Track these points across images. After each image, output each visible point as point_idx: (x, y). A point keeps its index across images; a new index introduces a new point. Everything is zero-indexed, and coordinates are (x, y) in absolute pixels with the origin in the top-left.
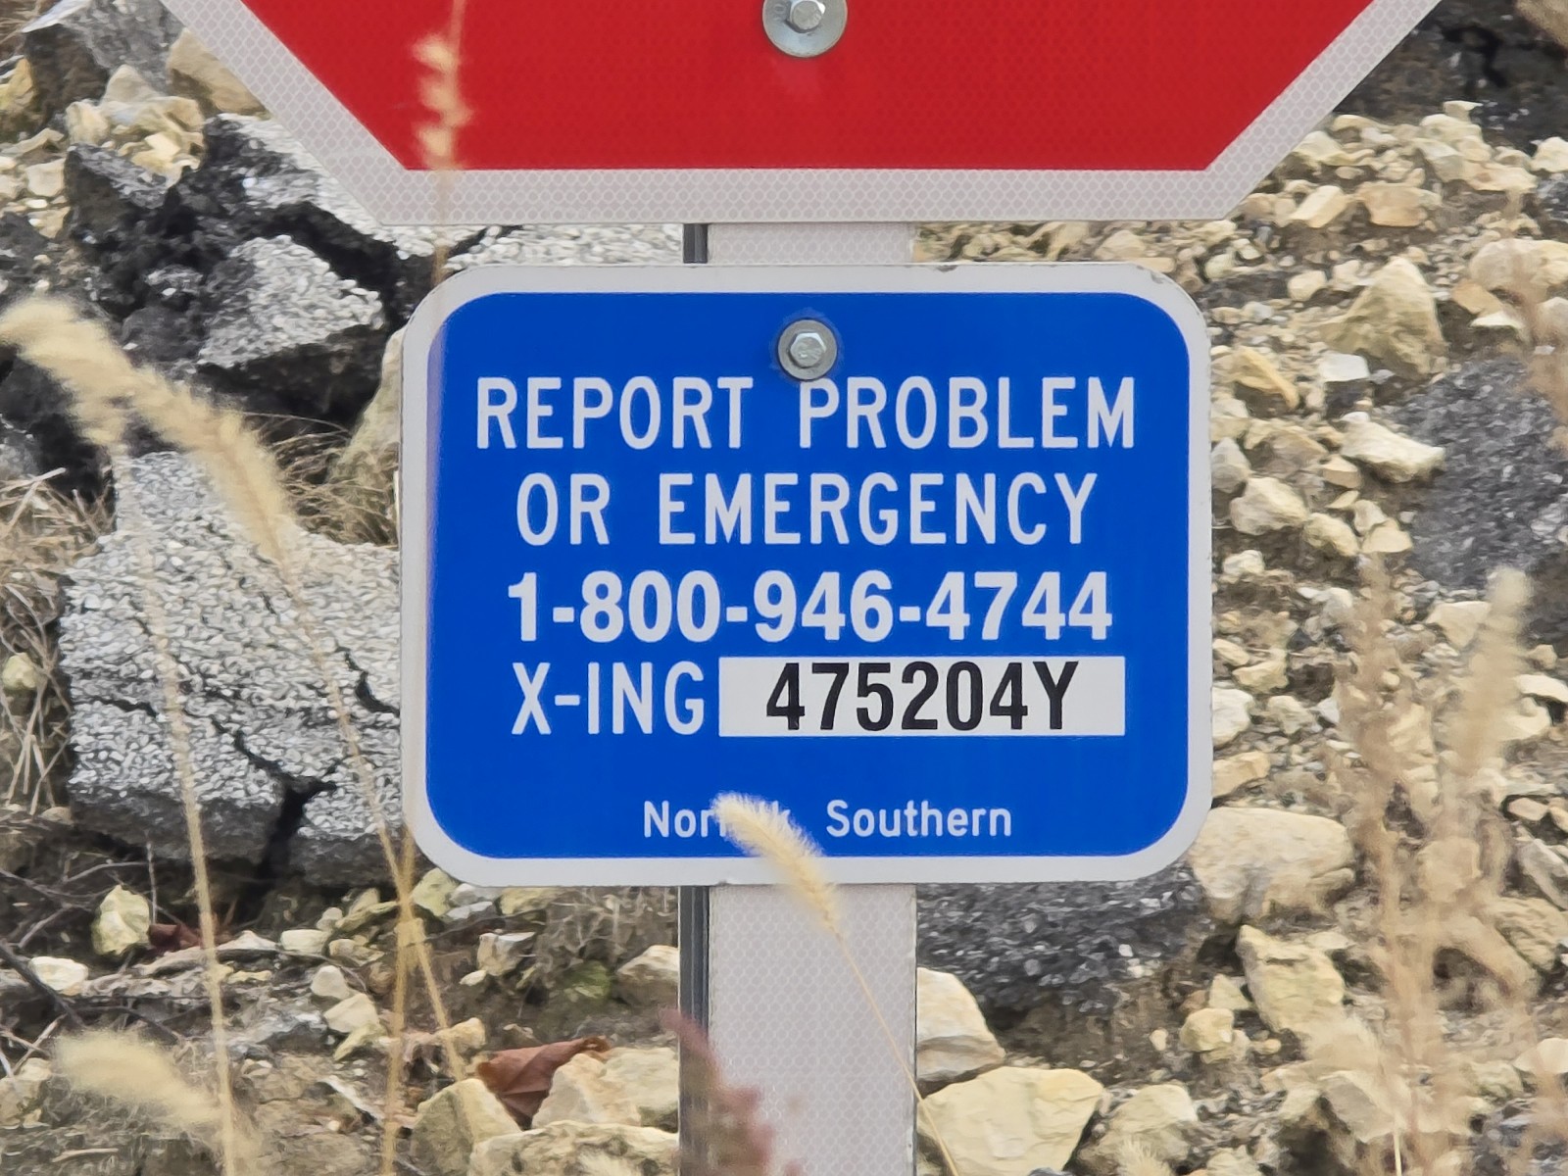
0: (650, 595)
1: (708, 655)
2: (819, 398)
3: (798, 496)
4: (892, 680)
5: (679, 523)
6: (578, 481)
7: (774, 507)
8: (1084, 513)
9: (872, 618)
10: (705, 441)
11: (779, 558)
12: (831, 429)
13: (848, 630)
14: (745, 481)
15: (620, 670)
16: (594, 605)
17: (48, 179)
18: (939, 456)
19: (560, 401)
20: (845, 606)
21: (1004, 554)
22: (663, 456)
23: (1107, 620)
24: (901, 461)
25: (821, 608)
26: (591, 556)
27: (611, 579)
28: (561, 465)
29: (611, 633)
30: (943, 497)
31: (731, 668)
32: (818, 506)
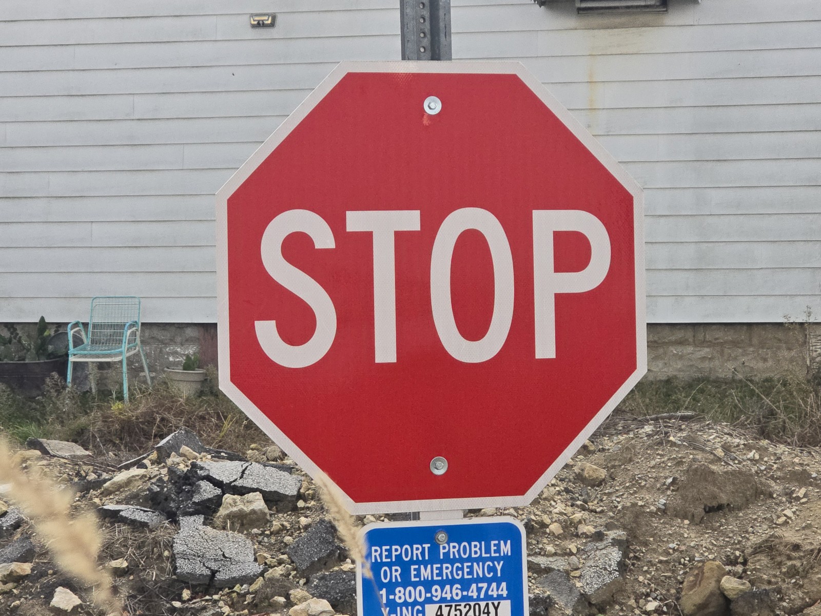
0: (410, 592)
1: (422, 604)
2: (444, 548)
3: (440, 569)
4: (462, 608)
5: (415, 576)
6: (394, 568)
7: (435, 572)
8: (501, 570)
9: (457, 594)
10: (420, 558)
11: (437, 583)
12: (447, 555)
13: (452, 597)
14: (429, 566)
15: (404, 608)
16: (398, 595)
17: (164, 471)
18: (470, 559)
19: (389, 551)
20: (451, 592)
21: (484, 579)
22: (412, 562)
23: (506, 592)
24: (462, 561)
25: (446, 593)
26: (397, 584)
27: (401, 589)
28: (390, 565)
29: (402, 601)
30: (471, 567)
31: (427, 606)
32: (445, 571)
